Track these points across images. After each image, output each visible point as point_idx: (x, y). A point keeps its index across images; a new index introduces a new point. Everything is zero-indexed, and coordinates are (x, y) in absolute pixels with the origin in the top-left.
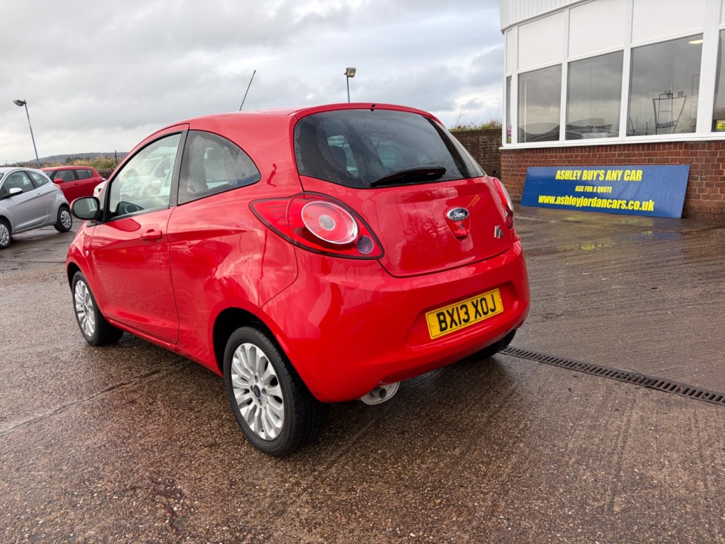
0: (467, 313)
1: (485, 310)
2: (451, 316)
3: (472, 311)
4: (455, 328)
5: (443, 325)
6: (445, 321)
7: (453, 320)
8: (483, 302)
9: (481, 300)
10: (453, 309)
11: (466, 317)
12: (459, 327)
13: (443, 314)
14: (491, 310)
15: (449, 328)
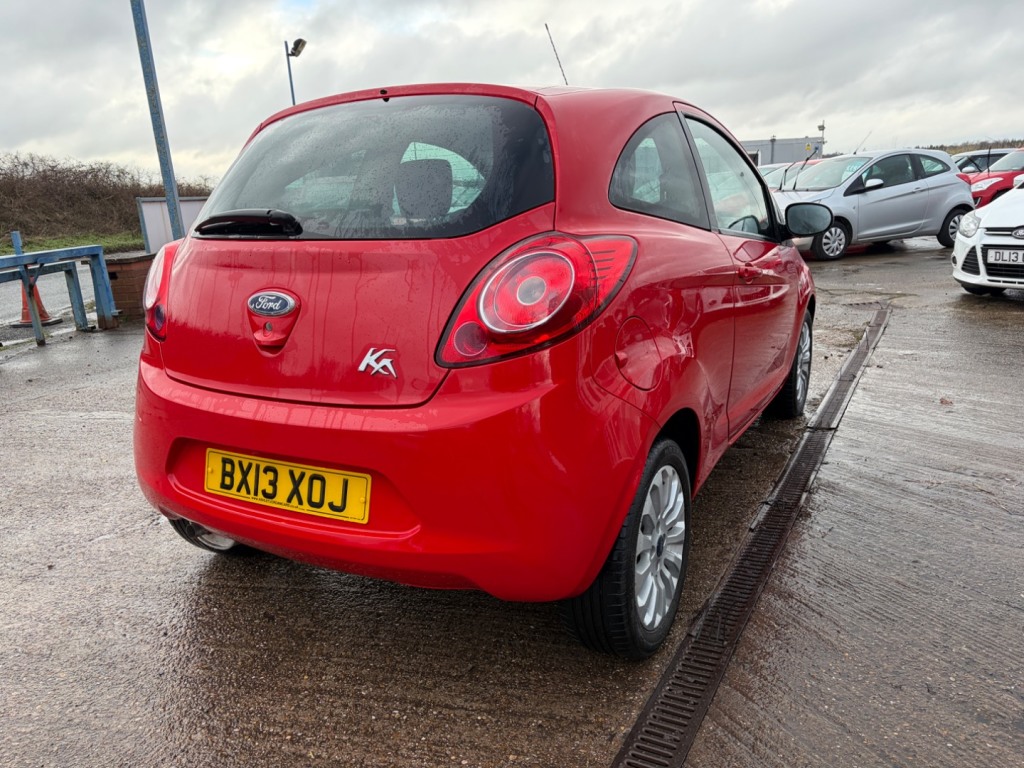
0: (273, 483)
1: (316, 498)
2: (245, 474)
3: (285, 487)
4: (243, 495)
5: (228, 481)
6: (231, 475)
7: (244, 481)
8: (317, 484)
9: (313, 478)
10: (250, 466)
11: (270, 490)
12: (251, 498)
13: (233, 463)
14: (331, 506)
15: (234, 490)
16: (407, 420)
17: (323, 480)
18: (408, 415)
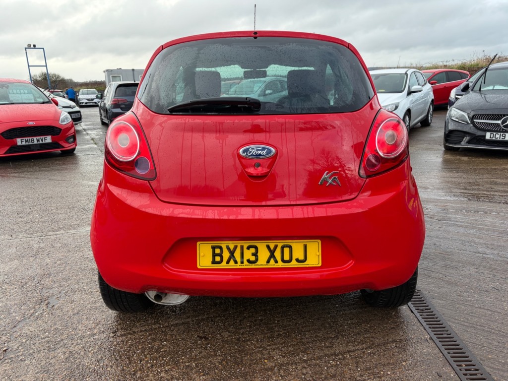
0: (255, 254)
1: (287, 257)
2: (232, 252)
3: (263, 254)
4: (232, 265)
5: (218, 259)
6: (221, 255)
7: (232, 257)
8: (287, 250)
9: (284, 247)
10: (236, 247)
11: (253, 258)
12: (238, 266)
13: (221, 248)
14: (297, 260)
15: (224, 263)
16: (350, 208)
17: (290, 247)
18: (349, 205)
